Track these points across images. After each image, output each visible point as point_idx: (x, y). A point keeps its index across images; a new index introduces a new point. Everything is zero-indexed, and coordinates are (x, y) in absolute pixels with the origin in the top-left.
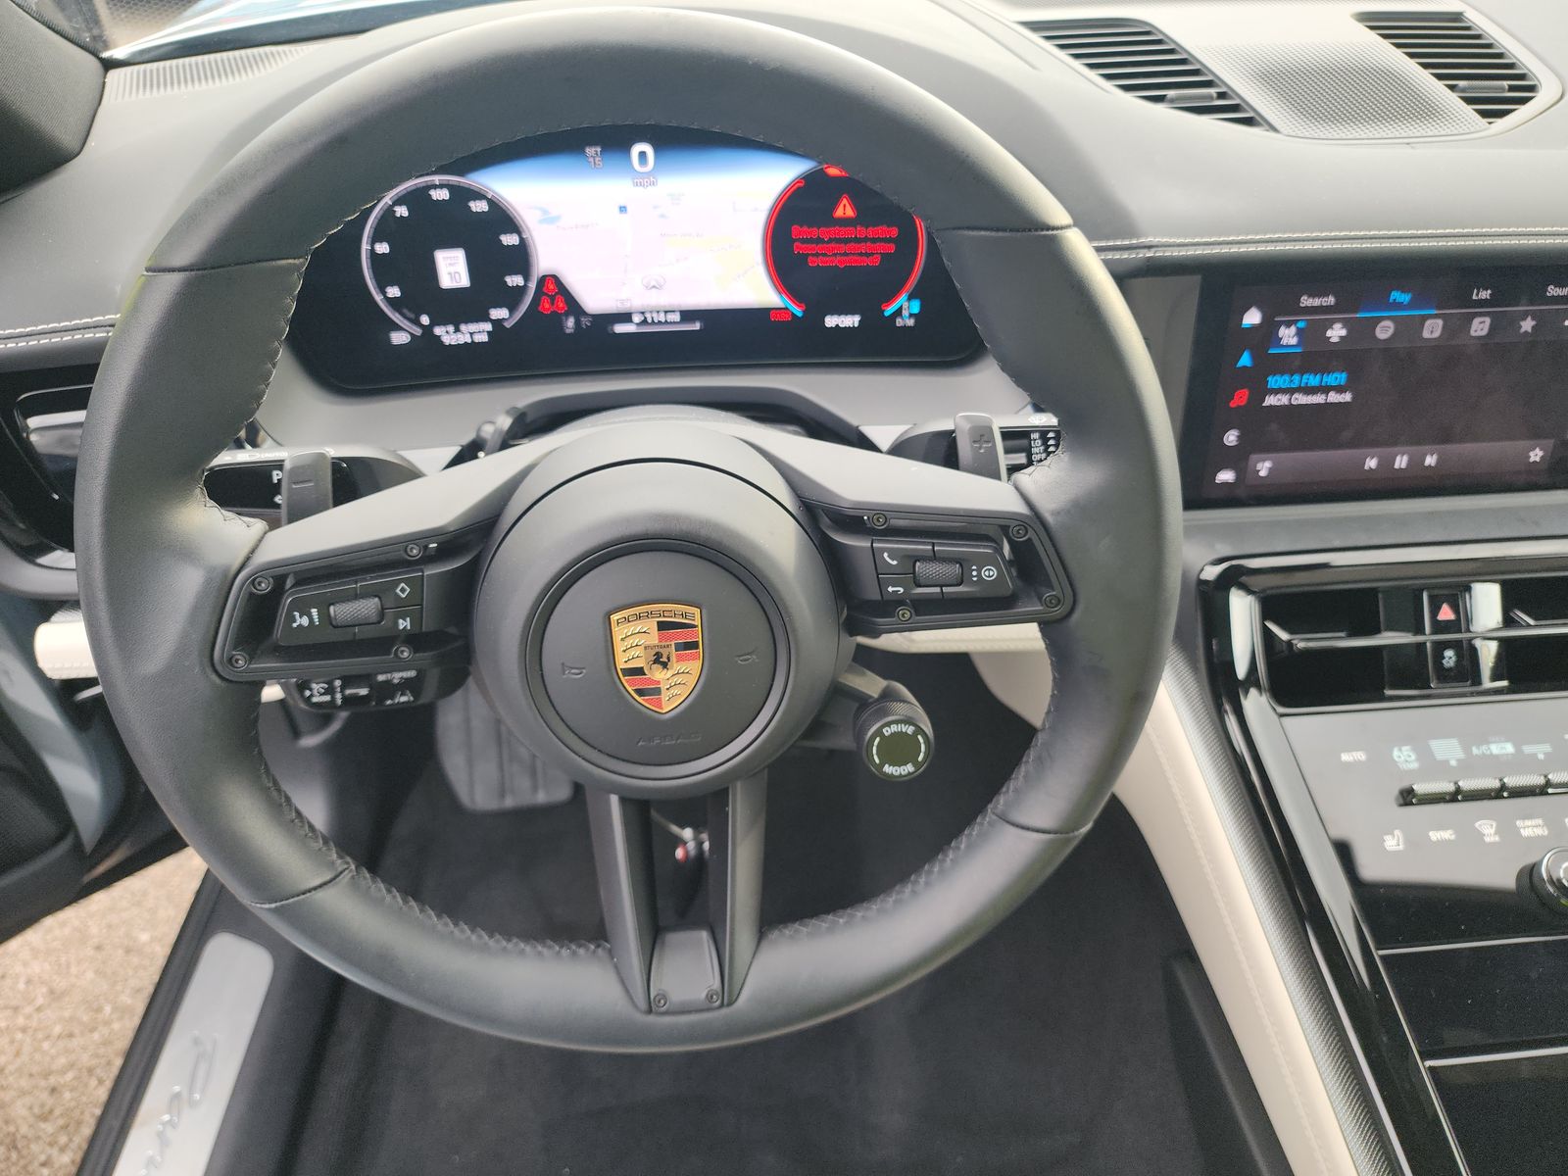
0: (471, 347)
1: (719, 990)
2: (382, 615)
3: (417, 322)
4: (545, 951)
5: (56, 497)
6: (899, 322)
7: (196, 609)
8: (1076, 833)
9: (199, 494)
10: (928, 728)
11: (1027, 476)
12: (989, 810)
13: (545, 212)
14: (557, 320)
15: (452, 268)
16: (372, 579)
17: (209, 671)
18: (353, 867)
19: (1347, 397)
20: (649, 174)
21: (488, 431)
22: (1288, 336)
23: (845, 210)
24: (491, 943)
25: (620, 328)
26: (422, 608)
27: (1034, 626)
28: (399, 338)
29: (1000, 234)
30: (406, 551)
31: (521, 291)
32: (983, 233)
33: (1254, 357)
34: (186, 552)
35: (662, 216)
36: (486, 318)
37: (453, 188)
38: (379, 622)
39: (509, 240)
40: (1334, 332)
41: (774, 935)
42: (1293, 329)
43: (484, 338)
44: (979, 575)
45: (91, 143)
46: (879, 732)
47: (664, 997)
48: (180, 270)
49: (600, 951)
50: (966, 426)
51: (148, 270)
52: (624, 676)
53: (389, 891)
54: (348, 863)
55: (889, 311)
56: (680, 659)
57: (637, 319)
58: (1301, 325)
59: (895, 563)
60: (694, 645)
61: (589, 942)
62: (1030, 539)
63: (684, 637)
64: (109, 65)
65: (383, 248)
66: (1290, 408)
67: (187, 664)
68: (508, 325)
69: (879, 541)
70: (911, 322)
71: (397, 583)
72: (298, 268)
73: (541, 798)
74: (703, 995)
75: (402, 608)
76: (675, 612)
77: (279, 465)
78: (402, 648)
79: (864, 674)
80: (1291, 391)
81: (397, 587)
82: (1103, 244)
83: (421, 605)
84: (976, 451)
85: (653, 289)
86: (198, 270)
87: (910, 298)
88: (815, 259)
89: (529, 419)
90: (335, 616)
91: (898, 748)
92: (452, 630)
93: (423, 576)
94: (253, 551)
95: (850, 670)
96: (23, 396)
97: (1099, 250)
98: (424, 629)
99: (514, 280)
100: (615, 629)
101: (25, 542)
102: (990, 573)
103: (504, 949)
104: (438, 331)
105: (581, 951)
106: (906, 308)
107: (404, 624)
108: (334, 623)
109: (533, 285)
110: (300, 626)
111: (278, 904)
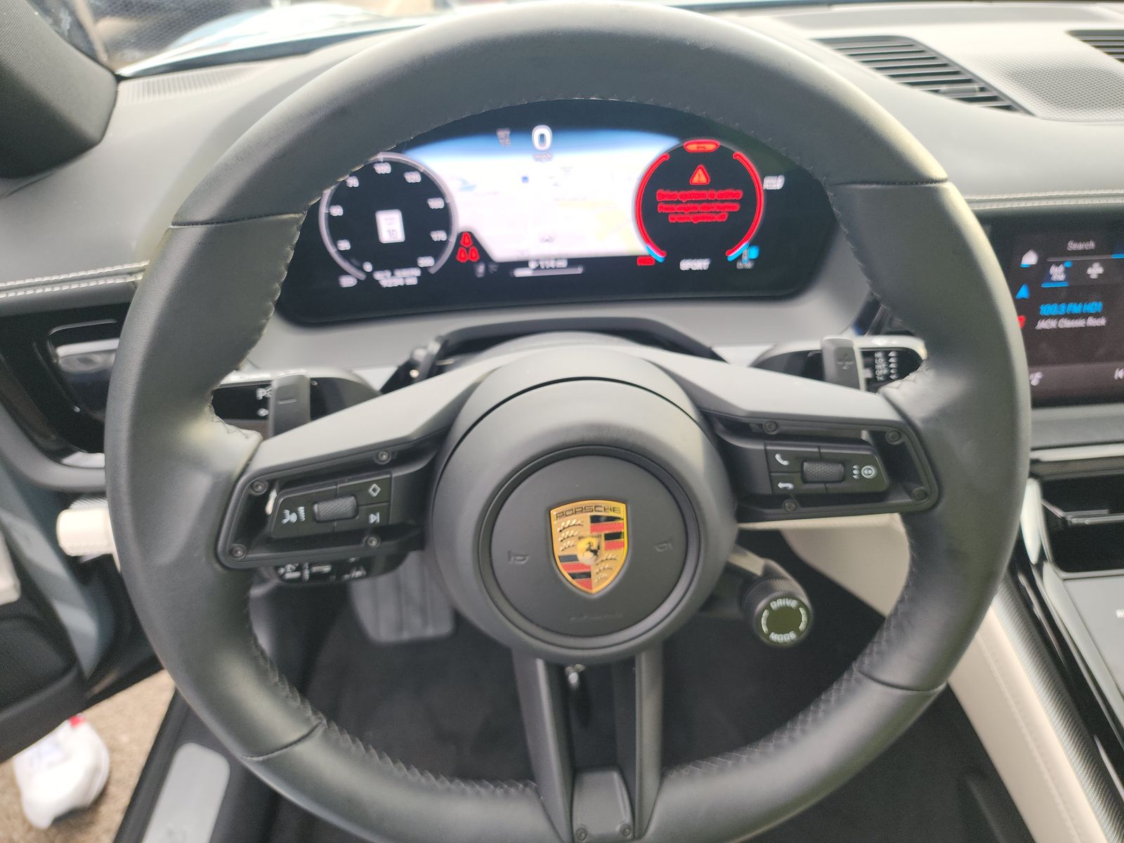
0: (405, 288)
1: (631, 824)
2: (357, 510)
3: (361, 269)
4: (483, 791)
5: (77, 409)
6: (740, 265)
7: (205, 508)
8: (932, 692)
9: (208, 410)
10: (805, 600)
11: (895, 390)
12: (855, 669)
13: (464, 182)
14: (471, 267)
15: (390, 227)
16: (349, 481)
17: (213, 561)
18: (325, 721)
19: (1102, 322)
20: (547, 151)
21: (420, 355)
22: (1058, 273)
23: (700, 177)
24: (437, 784)
25: (520, 273)
26: (390, 505)
27: (897, 516)
28: (347, 282)
29: (891, 187)
30: (377, 458)
31: (443, 244)
32: (874, 186)
33: (1031, 291)
34: (197, 461)
35: (556, 185)
36: (415, 265)
37: (393, 164)
38: (354, 517)
39: (435, 204)
40: (1093, 270)
41: (673, 775)
42: (1061, 268)
43: (413, 281)
44: (860, 474)
45: (110, 134)
46: (768, 607)
47: (585, 831)
48: (203, 223)
49: (528, 790)
50: (832, 348)
51: (173, 224)
52: (561, 561)
53: (354, 741)
54: (320, 718)
55: (732, 257)
56: (608, 548)
57: (533, 265)
58: (1068, 264)
59: (785, 463)
60: (617, 536)
61: (517, 781)
62: (903, 444)
63: (610, 528)
64: (120, 79)
65: (337, 211)
66: (1058, 331)
67: (196, 555)
68: (433, 271)
69: (771, 445)
70: (749, 265)
71: (370, 483)
72: (297, 220)
73: (430, 632)
74: (618, 828)
75: (373, 505)
76: (606, 507)
77: (265, 385)
78: (372, 538)
79: (745, 555)
80: (1058, 317)
81: (369, 488)
82: (973, 198)
83: (389, 501)
84: (839, 368)
85: (548, 243)
86: (217, 223)
87: (751, 245)
88: (674, 216)
89: (450, 344)
90: (318, 511)
91: (783, 620)
92: (411, 522)
93: (391, 478)
94: (251, 459)
95: (735, 551)
96: (55, 330)
97: (969, 202)
98: (390, 523)
99: (438, 236)
100: (554, 522)
101: (54, 447)
102: (869, 472)
103: (449, 790)
104: (378, 276)
105: (512, 790)
106: (746, 254)
107: (374, 518)
108: (317, 518)
109: (453, 240)
110: (289, 522)
111: (265, 757)
